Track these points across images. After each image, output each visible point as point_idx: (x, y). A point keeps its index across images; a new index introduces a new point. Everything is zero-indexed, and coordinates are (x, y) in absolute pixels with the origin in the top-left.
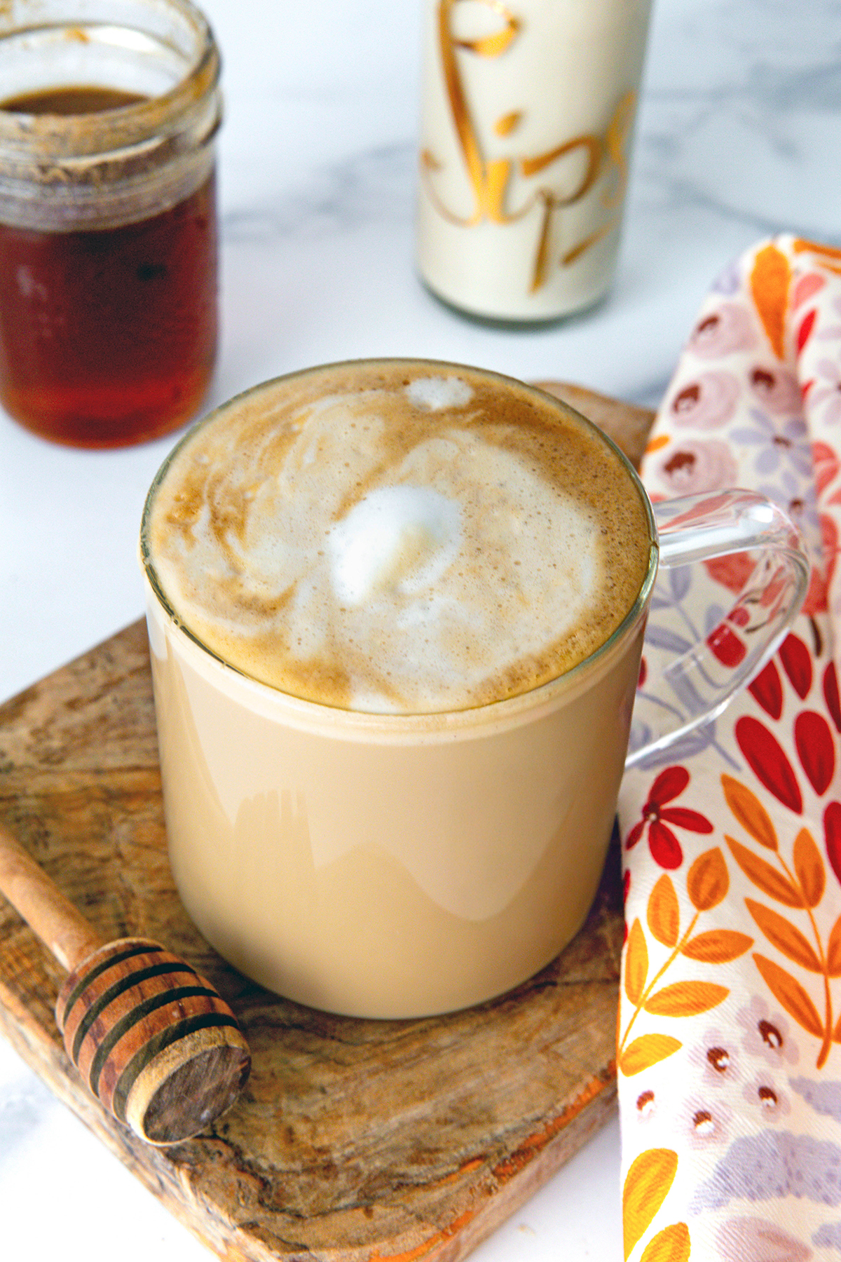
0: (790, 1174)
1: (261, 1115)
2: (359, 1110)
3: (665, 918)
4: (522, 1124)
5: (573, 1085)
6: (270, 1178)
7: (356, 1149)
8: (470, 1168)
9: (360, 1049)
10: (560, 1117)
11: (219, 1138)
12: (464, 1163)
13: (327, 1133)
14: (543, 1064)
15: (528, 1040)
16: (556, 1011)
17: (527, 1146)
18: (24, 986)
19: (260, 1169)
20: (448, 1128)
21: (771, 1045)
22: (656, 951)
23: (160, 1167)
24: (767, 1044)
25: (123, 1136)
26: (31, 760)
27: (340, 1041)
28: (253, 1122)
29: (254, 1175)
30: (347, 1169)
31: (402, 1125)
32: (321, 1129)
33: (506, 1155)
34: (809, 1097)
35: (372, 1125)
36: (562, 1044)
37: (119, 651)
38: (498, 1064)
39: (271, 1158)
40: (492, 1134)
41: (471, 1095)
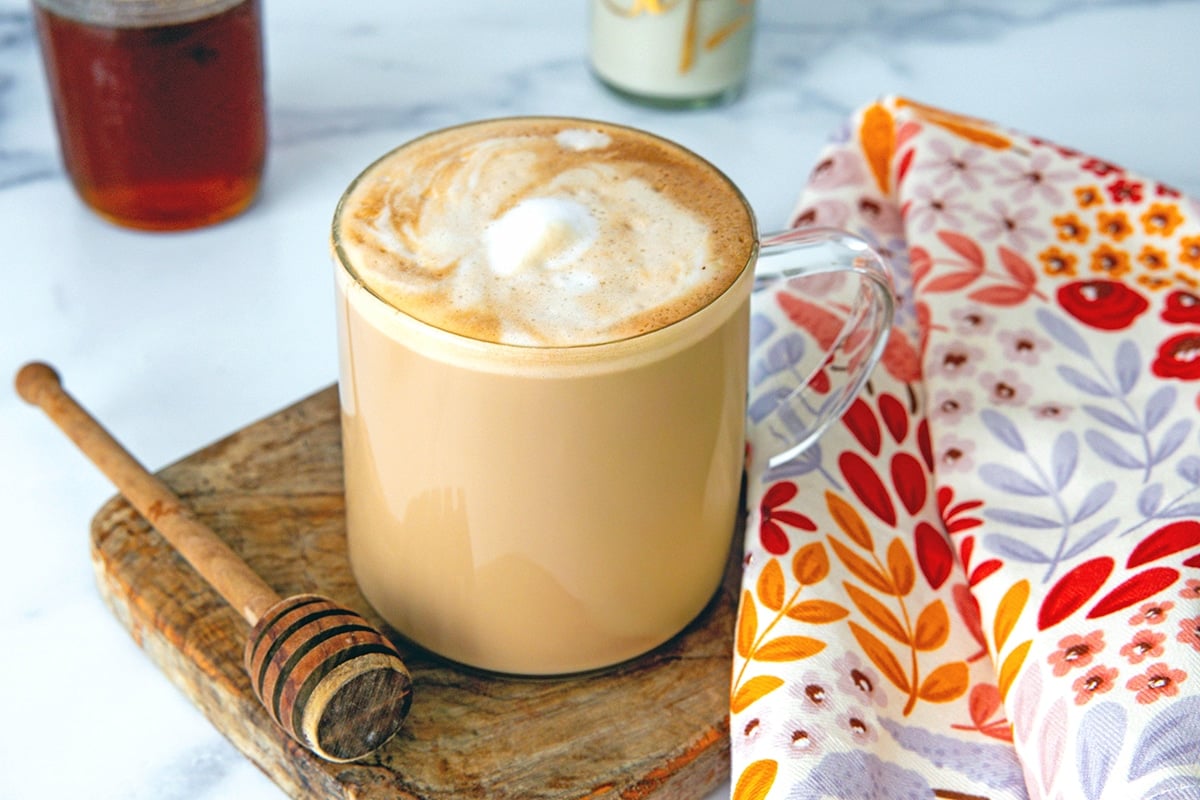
0: (876, 786)
1: (420, 750)
2: (505, 748)
3: (773, 590)
4: (648, 760)
5: (692, 733)
6: (426, 796)
7: (502, 776)
8: (601, 792)
9: (508, 703)
10: (681, 757)
11: (383, 766)
12: (596, 788)
13: (477, 764)
14: (668, 717)
15: (655, 699)
16: (680, 678)
17: (651, 778)
18: (217, 651)
19: (418, 789)
20: (584, 762)
21: (862, 689)
22: (764, 615)
23: (331, 789)
24: (858, 687)
25: (299, 769)
26: (230, 486)
27: (491, 696)
28: (413, 755)
29: (412, 793)
30: (494, 791)
31: (543, 759)
32: (472, 761)
33: (631, 783)
34: (895, 735)
35: (517, 758)
36: (684, 702)
37: (310, 408)
38: (628, 716)
39: (427, 781)
40: (621, 767)
41: (604, 738)
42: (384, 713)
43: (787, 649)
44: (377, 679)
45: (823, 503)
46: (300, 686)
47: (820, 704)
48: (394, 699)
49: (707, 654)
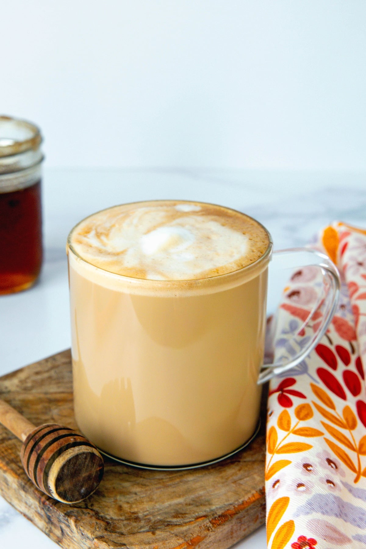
0: (341, 511)
1: (108, 501)
2: (151, 500)
3: (285, 423)
4: (224, 506)
5: (246, 494)
6: (110, 522)
7: (149, 513)
8: (200, 520)
9: (153, 481)
10: (241, 505)
11: (89, 508)
12: (197, 518)
13: (137, 507)
14: (234, 487)
15: (227, 479)
16: (240, 470)
17: (226, 514)
18: (8, 459)
19: (106, 518)
20: (191, 507)
21: (332, 467)
22: (281, 434)
23: (62, 520)
24: (330, 466)
25: (46, 512)
26: (18, 389)
27: (144, 478)
28: (104, 503)
29: (103, 520)
30: (145, 519)
31: (170, 505)
32: (134, 506)
33: (216, 516)
34: (350, 491)
35: (157, 505)
36: (242, 480)
37: (58, 358)
38: (213, 486)
39: (111, 515)
40: (210, 509)
41: (201, 496)
42: (89, 478)
43: (292, 448)
44: (86, 458)
45: (310, 388)
46: (47, 461)
47: (311, 472)
48: (95, 470)
49: (254, 459)
